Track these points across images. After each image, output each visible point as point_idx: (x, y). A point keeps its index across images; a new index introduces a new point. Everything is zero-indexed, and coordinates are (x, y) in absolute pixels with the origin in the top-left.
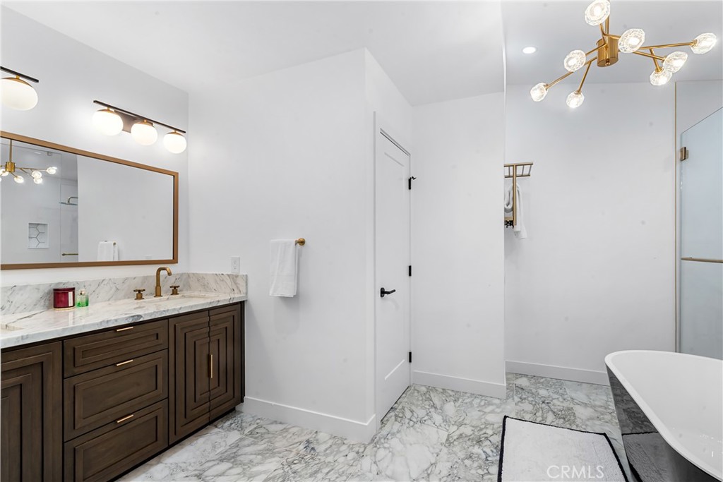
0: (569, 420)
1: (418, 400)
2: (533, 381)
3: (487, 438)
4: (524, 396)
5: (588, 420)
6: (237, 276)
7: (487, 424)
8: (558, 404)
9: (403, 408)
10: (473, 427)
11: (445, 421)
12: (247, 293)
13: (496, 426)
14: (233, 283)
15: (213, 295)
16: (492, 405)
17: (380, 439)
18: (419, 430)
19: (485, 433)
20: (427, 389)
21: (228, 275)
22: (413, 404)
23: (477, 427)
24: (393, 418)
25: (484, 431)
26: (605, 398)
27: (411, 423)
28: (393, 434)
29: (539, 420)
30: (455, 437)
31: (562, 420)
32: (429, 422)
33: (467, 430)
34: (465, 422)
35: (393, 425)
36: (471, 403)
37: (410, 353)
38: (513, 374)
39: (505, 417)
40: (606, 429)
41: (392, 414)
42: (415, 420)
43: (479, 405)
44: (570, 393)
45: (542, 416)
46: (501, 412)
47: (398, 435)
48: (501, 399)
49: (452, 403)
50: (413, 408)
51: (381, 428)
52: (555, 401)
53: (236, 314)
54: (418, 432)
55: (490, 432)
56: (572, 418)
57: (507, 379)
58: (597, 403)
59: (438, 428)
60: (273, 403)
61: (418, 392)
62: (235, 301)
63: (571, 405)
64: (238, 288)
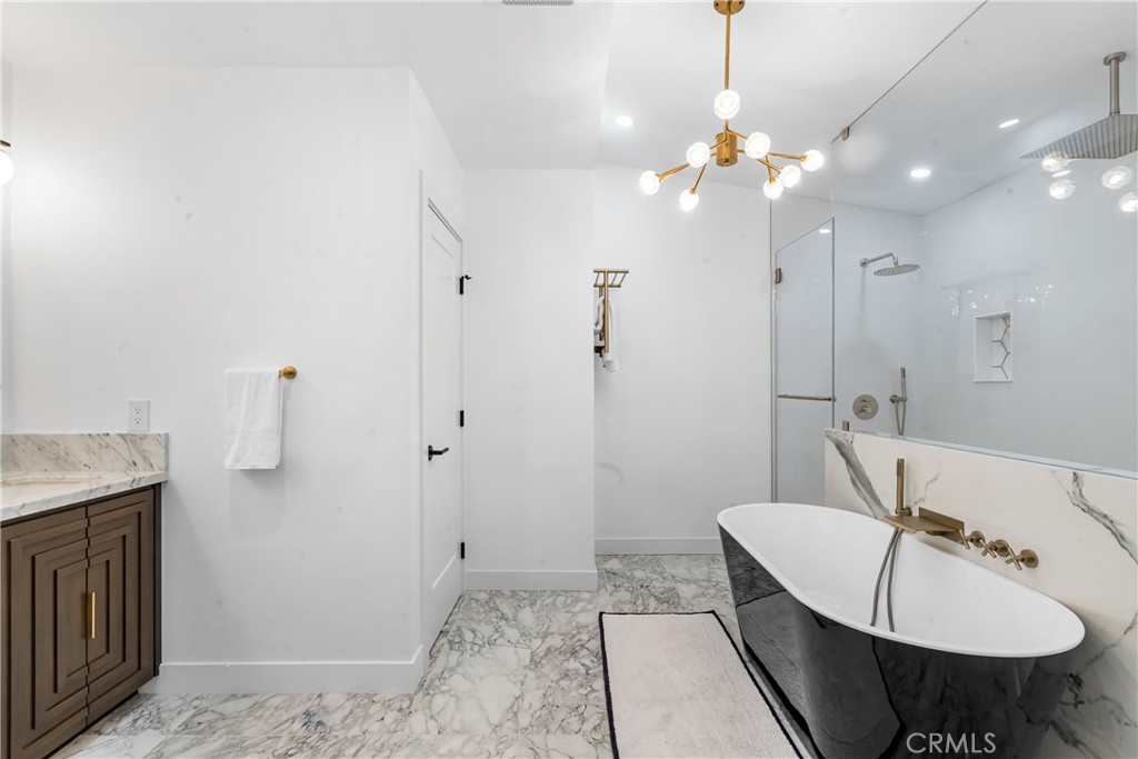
0: (673, 603)
1: (479, 613)
2: (625, 561)
3: (582, 646)
4: (618, 583)
5: (693, 598)
6: (143, 437)
7: (580, 628)
8: (658, 586)
9: (459, 628)
10: (563, 635)
11: (523, 635)
12: (167, 469)
13: (591, 628)
14: (133, 450)
15: (84, 475)
16: (582, 600)
17: (432, 681)
18: (488, 655)
19: (579, 640)
20: (489, 594)
21: (122, 436)
22: (473, 620)
23: (567, 634)
24: (447, 646)
25: (577, 638)
26: (706, 569)
27: (476, 648)
28: (452, 670)
29: (640, 609)
30: (542, 654)
31: (666, 604)
32: (501, 641)
33: (556, 641)
34: (551, 630)
35: (448, 656)
36: (554, 603)
37: (463, 545)
38: (602, 556)
39: (601, 614)
40: (713, 606)
41: (444, 640)
42: (480, 643)
43: (565, 605)
44: (670, 570)
45: (644, 605)
46: (595, 608)
47: (459, 670)
48: (591, 592)
49: (528, 609)
50: (474, 625)
51: (431, 665)
52: (655, 583)
53: (145, 508)
54: (488, 658)
55: (585, 637)
56: (677, 600)
57: (597, 564)
58: (701, 577)
59: (515, 646)
60: (228, 664)
61: (477, 601)
62: (143, 484)
63: (673, 585)
64: (145, 459)
